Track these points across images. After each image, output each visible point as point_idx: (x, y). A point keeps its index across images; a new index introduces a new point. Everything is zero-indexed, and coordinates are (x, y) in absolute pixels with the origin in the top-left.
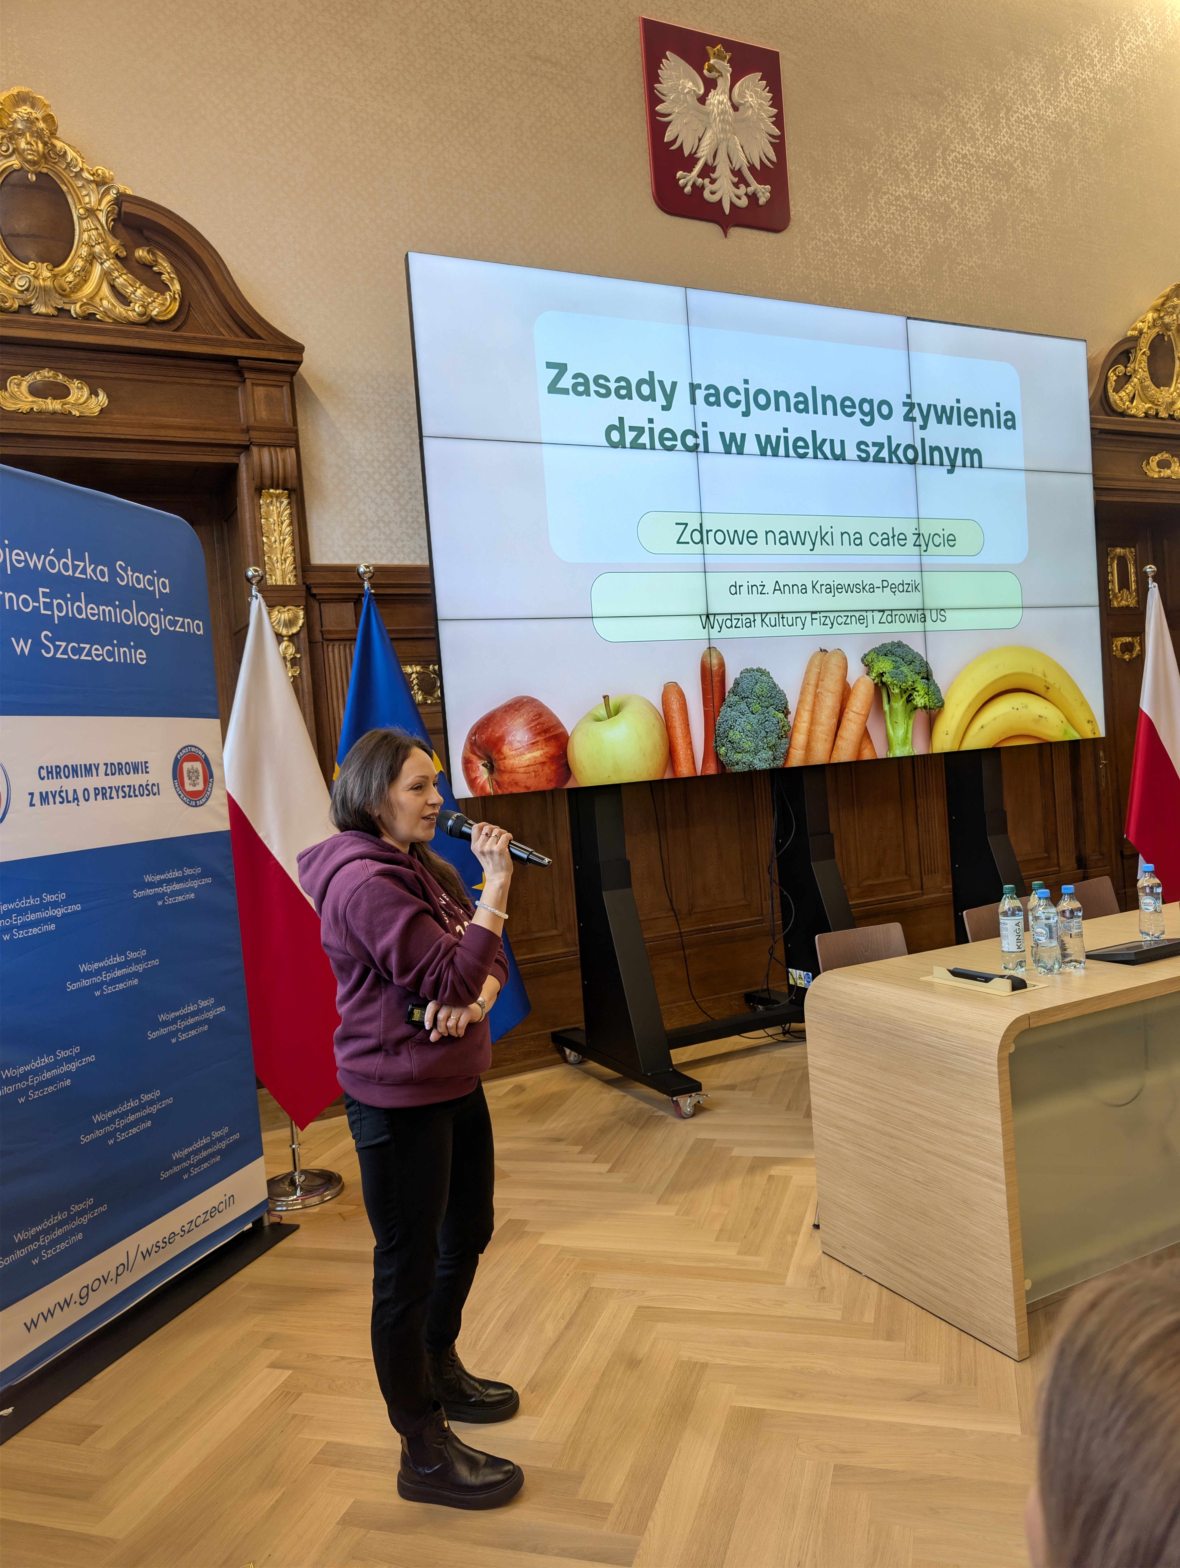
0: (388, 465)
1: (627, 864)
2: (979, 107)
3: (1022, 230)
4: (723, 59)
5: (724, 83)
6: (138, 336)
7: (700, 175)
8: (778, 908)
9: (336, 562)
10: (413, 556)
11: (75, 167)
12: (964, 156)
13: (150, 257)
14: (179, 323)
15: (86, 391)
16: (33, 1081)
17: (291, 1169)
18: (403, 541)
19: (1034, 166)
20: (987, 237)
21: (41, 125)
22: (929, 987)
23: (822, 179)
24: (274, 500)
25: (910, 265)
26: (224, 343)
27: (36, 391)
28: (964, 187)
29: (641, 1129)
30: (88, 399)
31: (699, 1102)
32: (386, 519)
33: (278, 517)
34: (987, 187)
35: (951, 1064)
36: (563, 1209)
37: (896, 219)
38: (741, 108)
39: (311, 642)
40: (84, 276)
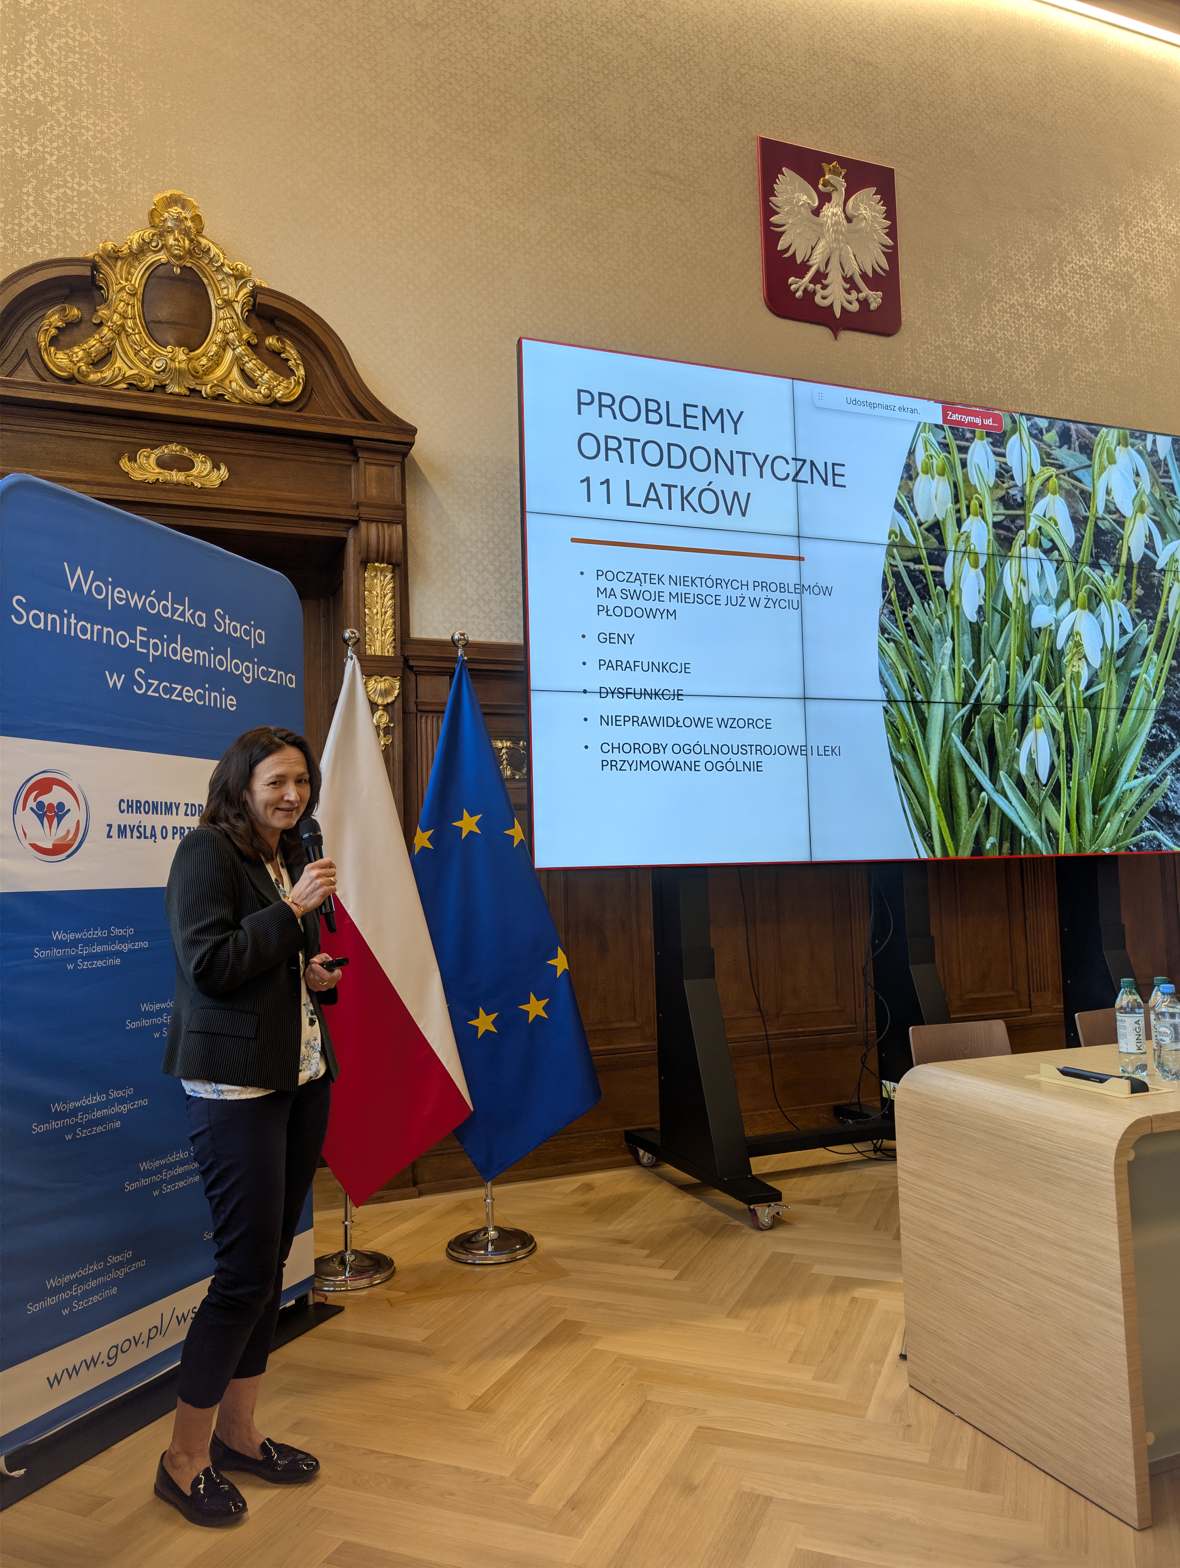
0: (491, 546)
1: (711, 953)
2: (1097, 221)
3: (1142, 338)
4: (839, 174)
5: (838, 197)
6: (262, 415)
7: (811, 281)
8: (872, 1016)
9: (435, 636)
10: (510, 635)
11: (217, 262)
12: (1082, 267)
13: (279, 345)
14: (300, 406)
15: (209, 465)
16: (81, 1119)
17: (343, 1248)
18: (501, 619)
19: (1154, 278)
20: (1105, 344)
21: (189, 223)
22: (1036, 1086)
23: (934, 287)
24: (379, 574)
25: (1025, 370)
26: (341, 424)
27: (162, 463)
28: (1081, 296)
29: (713, 1237)
30: (210, 472)
31: (778, 1213)
32: (486, 597)
33: (381, 590)
34: (1105, 297)
35: (1059, 1169)
36: (623, 1314)
37: (1011, 326)
38: (854, 220)
39: (405, 712)
40: (217, 360)
